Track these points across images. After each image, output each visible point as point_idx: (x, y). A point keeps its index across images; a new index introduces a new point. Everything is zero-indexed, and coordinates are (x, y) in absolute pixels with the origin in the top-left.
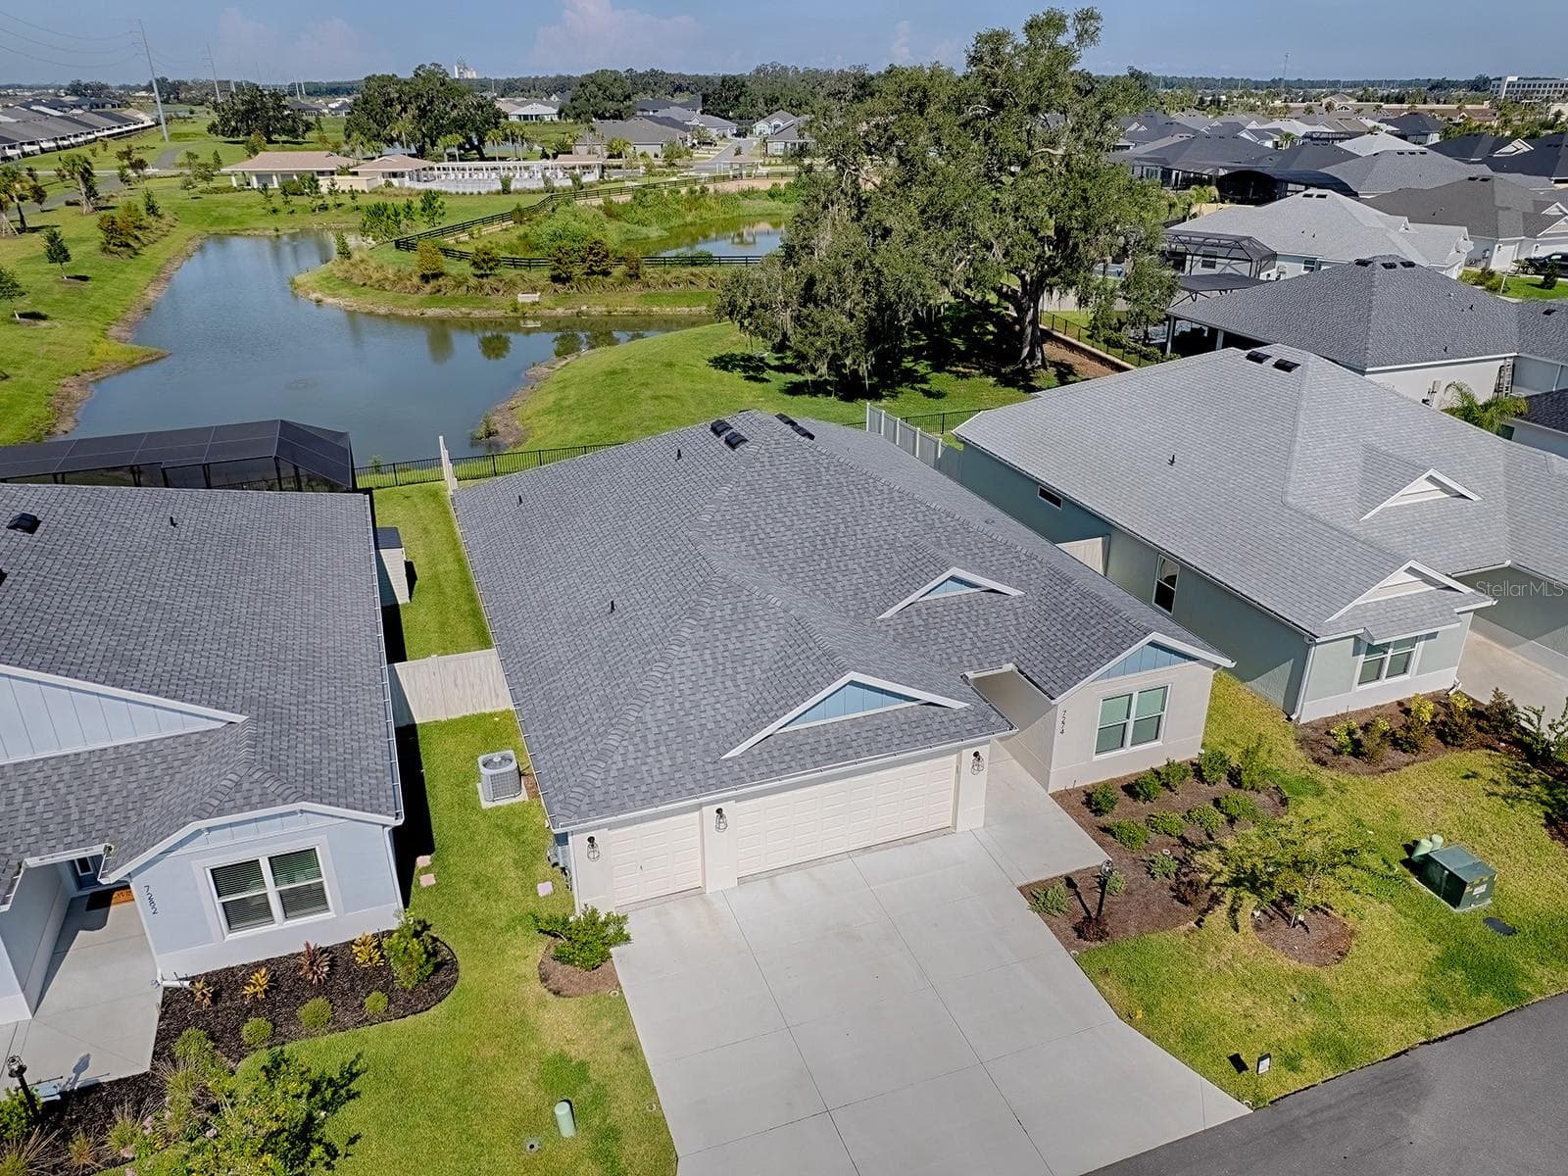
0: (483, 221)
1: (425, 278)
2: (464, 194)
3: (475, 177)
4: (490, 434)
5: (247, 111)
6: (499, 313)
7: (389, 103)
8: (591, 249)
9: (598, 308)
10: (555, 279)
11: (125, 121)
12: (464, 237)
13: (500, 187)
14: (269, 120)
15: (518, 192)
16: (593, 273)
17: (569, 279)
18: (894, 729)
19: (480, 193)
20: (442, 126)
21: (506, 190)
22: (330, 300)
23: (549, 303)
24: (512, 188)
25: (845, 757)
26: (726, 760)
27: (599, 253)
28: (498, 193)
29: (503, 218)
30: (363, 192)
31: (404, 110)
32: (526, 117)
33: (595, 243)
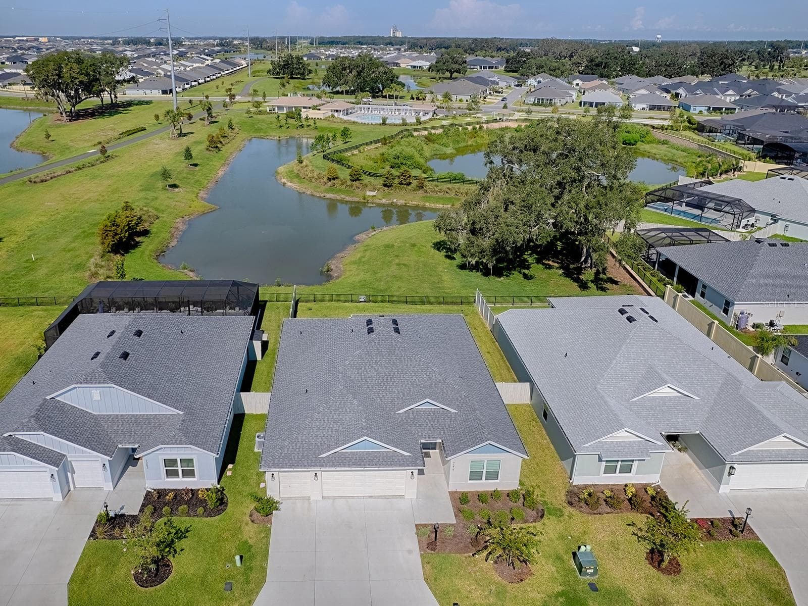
0: (367, 144)
1: (330, 180)
2: (365, 124)
3: (373, 112)
4: (328, 271)
5: (284, 65)
6: (357, 199)
7: (344, 69)
8: (403, 173)
9: (401, 201)
10: (385, 185)
11: (235, 65)
12: (356, 152)
13: (382, 122)
14: (293, 69)
15: (390, 125)
16: (402, 184)
17: (391, 186)
18: (381, 458)
19: (372, 124)
20: (366, 81)
21: (384, 123)
22: (289, 184)
23: (381, 197)
24: (387, 122)
25: (360, 465)
26: (320, 458)
27: (406, 175)
28: (380, 125)
29: (376, 142)
30: (321, 119)
31: (351, 72)
32: (415, 67)
33: (405, 171)
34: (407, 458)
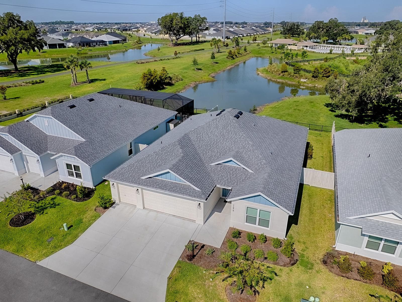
0: (314, 60)
1: (282, 72)
2: (319, 53)
3: (328, 49)
4: (254, 110)
5: (290, 29)
6: (294, 83)
7: (319, 28)
8: (325, 70)
9: (320, 86)
10: (313, 77)
11: (266, 30)
12: (307, 63)
13: (329, 52)
14: (294, 31)
15: (334, 54)
16: (324, 76)
17: (316, 77)
19: (324, 53)
20: (330, 35)
21: (331, 53)
22: (261, 74)
23: (308, 83)
24: (332, 52)
26: (141, 179)
27: (326, 71)
28: (328, 53)
29: (321, 60)
30: (296, 50)
31: (323, 30)
33: (326, 68)
34: (197, 192)
